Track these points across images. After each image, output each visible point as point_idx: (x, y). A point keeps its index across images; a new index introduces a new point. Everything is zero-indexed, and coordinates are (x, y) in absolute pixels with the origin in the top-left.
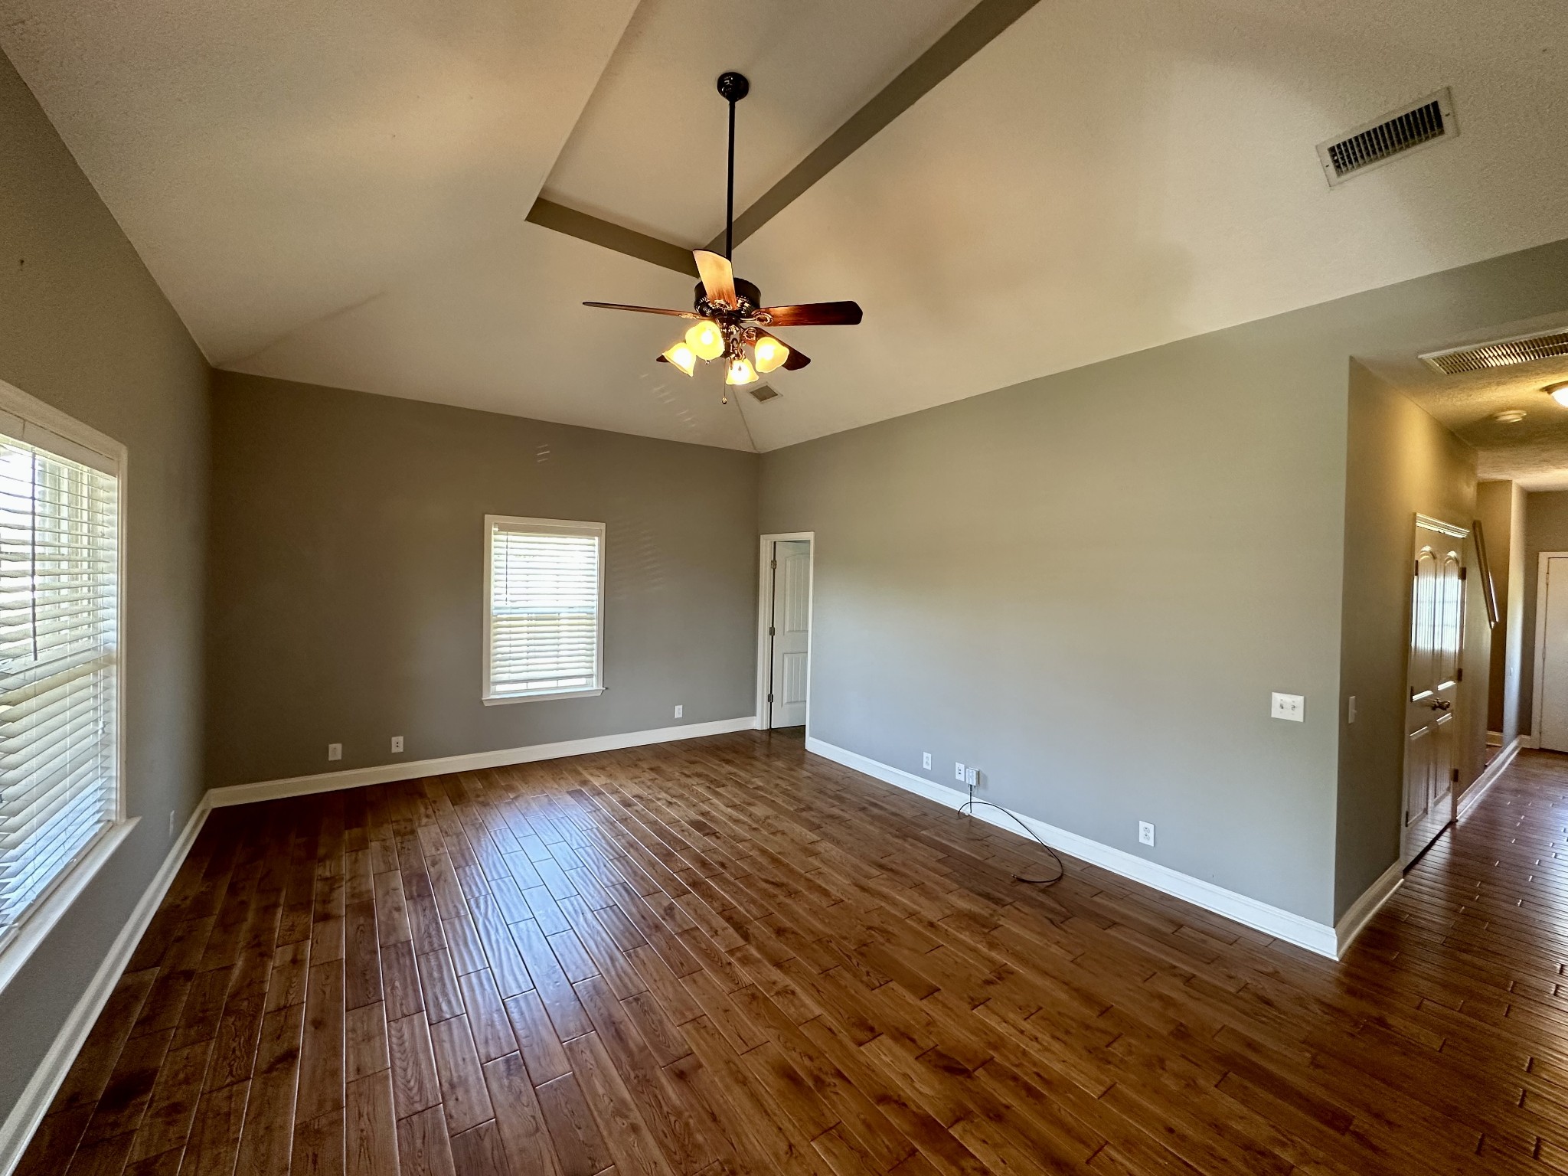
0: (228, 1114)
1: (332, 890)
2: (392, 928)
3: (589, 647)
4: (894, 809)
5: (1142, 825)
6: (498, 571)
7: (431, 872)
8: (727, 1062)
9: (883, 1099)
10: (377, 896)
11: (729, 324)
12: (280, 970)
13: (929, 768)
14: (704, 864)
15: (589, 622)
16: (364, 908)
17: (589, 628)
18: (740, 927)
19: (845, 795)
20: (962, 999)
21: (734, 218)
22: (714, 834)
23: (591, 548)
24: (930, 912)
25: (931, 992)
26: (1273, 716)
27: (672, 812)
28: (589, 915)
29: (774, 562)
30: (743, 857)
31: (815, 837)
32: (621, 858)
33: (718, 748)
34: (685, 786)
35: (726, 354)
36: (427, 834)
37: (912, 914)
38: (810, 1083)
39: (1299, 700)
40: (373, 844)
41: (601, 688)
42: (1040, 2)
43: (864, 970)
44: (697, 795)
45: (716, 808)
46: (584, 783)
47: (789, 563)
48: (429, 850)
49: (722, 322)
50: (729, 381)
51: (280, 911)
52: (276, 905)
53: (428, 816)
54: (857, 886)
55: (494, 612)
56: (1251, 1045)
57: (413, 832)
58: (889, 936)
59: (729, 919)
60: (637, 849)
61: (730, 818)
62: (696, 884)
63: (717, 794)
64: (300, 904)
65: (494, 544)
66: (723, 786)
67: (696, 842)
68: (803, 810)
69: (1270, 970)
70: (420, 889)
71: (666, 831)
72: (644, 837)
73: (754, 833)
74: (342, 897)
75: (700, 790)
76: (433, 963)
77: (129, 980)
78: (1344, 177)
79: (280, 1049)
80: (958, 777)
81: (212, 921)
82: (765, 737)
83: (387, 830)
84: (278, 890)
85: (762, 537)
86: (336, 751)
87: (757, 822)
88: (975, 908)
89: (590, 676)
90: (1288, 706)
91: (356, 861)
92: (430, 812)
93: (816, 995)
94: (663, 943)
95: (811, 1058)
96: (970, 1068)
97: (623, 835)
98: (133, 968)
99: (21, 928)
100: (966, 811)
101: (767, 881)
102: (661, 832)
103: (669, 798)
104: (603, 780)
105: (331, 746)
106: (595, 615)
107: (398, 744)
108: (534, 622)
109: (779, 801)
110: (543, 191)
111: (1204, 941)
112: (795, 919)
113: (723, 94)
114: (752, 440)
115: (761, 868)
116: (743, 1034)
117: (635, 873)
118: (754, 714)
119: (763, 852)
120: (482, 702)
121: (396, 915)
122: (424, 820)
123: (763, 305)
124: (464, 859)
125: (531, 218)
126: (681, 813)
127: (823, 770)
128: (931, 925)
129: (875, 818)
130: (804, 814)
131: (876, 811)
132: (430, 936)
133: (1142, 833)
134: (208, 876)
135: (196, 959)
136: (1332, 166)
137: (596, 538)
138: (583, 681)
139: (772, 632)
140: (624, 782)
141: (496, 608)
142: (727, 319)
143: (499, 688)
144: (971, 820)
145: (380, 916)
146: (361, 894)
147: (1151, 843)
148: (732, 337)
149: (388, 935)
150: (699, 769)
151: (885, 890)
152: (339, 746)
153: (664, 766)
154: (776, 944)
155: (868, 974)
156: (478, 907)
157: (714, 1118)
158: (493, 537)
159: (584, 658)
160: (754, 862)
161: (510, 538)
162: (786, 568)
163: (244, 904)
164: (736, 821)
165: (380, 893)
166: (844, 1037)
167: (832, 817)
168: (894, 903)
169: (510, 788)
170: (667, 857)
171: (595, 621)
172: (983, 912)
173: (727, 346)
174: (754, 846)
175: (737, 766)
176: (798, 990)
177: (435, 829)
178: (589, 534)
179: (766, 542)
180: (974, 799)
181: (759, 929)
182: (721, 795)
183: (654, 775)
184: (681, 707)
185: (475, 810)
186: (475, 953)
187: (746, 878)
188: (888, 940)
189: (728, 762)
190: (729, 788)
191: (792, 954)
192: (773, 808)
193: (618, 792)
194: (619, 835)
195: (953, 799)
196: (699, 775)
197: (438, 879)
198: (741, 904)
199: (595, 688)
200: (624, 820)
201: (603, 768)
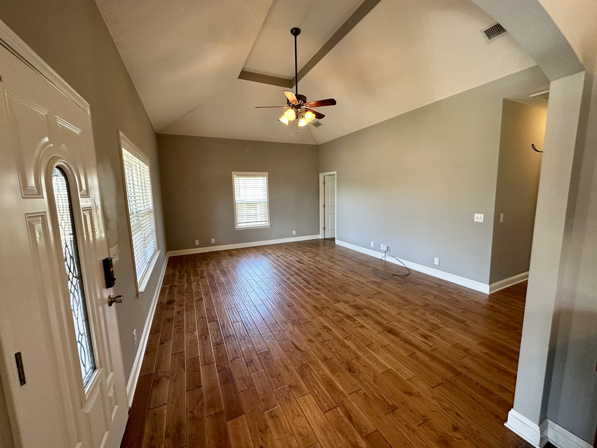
0: (192, 307)
1: (203, 273)
2: (219, 280)
3: (265, 212)
4: (360, 258)
5: (435, 258)
6: (237, 189)
7: (226, 270)
8: (301, 305)
9: (339, 312)
10: (214, 274)
11: (297, 109)
12: (195, 286)
13: (373, 246)
14: (299, 270)
15: (265, 204)
16: (211, 276)
17: (265, 206)
18: (308, 282)
19: (345, 255)
20: (366, 297)
21: (298, 72)
22: (303, 264)
23: (264, 181)
24: (363, 280)
25: (357, 295)
26: (475, 221)
27: (291, 259)
28: (267, 279)
29: (324, 183)
30: (310, 268)
31: (333, 265)
32: (276, 268)
33: (307, 244)
34: (296, 253)
35: (297, 118)
36: (224, 262)
37: (357, 281)
38: (321, 309)
39: (482, 215)
40: (211, 264)
41: (270, 225)
42: (381, 1)
43: (340, 291)
44: (299, 255)
45: (305, 258)
46: (266, 252)
47: (329, 182)
48: (225, 266)
49: (295, 108)
50: (299, 126)
51: (192, 276)
52: (191, 275)
53: (223, 259)
54: (343, 275)
55: (236, 202)
56: (446, 308)
57: (220, 262)
58: (349, 285)
59: (305, 281)
60: (280, 267)
61: (308, 260)
62: (296, 274)
63: (305, 255)
64: (196, 275)
65: (235, 181)
66: (307, 253)
67: (298, 265)
68: (331, 258)
69: (465, 295)
70: (224, 273)
71: (289, 263)
72: (283, 264)
73: (315, 264)
74: (205, 274)
75: (300, 253)
76: (230, 286)
77: (163, 286)
78: (491, 40)
79: (199, 298)
80: (381, 249)
81: (177, 277)
82: (323, 241)
83: (213, 262)
84: (190, 272)
85: (320, 174)
86: (197, 242)
87: (316, 261)
88: (377, 280)
89: (266, 221)
90: (479, 217)
91: (207, 267)
92: (224, 258)
93: (325, 294)
94: (287, 285)
95: (322, 305)
96: (363, 308)
97: (277, 263)
98: (164, 284)
99: (149, 264)
100: (383, 259)
101: (316, 273)
102: (288, 263)
103: (291, 256)
104: (271, 251)
105: (196, 241)
106: (266, 202)
107: (213, 241)
108: (248, 205)
109: (324, 256)
110: (243, 68)
111: (447, 289)
112: (323, 281)
113: (293, 34)
114: (316, 141)
115: (316, 271)
116: (305, 300)
117: (280, 271)
118: (319, 234)
119: (317, 267)
120: (235, 229)
121: (219, 277)
122: (223, 260)
123: (307, 101)
124: (234, 267)
125: (239, 78)
126: (294, 259)
127: (340, 249)
128: (363, 283)
129: (353, 260)
130: (331, 259)
131: (354, 259)
132: (228, 281)
133: (435, 261)
134: (173, 269)
135: (176, 284)
136: (486, 37)
137: (266, 177)
138: (264, 223)
139: (324, 206)
140: (277, 252)
141: (237, 200)
142: (296, 107)
143: (240, 225)
144: (385, 262)
145: (215, 278)
146: (210, 273)
147: (438, 264)
148: (299, 112)
149: (218, 281)
150: (300, 249)
151: (351, 276)
152: (198, 241)
153: (289, 248)
154: (317, 286)
155: (341, 292)
156: (239, 277)
157: (296, 312)
158: (235, 178)
159: (264, 215)
160: (313, 269)
161: (240, 178)
162: (328, 184)
163: (183, 275)
164: (310, 261)
165: (214, 273)
166: (331, 302)
167: (339, 260)
168: (353, 279)
169: (245, 253)
170: (289, 268)
171: (267, 204)
172: (379, 281)
173: (297, 115)
174: (314, 266)
175: (312, 248)
176: (321, 294)
177: (225, 262)
178: (264, 176)
179: (321, 176)
180: (386, 255)
181: (314, 283)
182: (306, 255)
183: (286, 250)
184: (295, 231)
185: (236, 258)
186: (239, 285)
187: (311, 273)
188: (349, 286)
189: (309, 247)
190: (309, 253)
191: (321, 287)
192: (321, 258)
193: (275, 254)
194: (275, 263)
195: (379, 256)
196: (300, 250)
197: (228, 271)
198: (308, 278)
199: (268, 225)
200: (277, 260)
201: (271, 249)
